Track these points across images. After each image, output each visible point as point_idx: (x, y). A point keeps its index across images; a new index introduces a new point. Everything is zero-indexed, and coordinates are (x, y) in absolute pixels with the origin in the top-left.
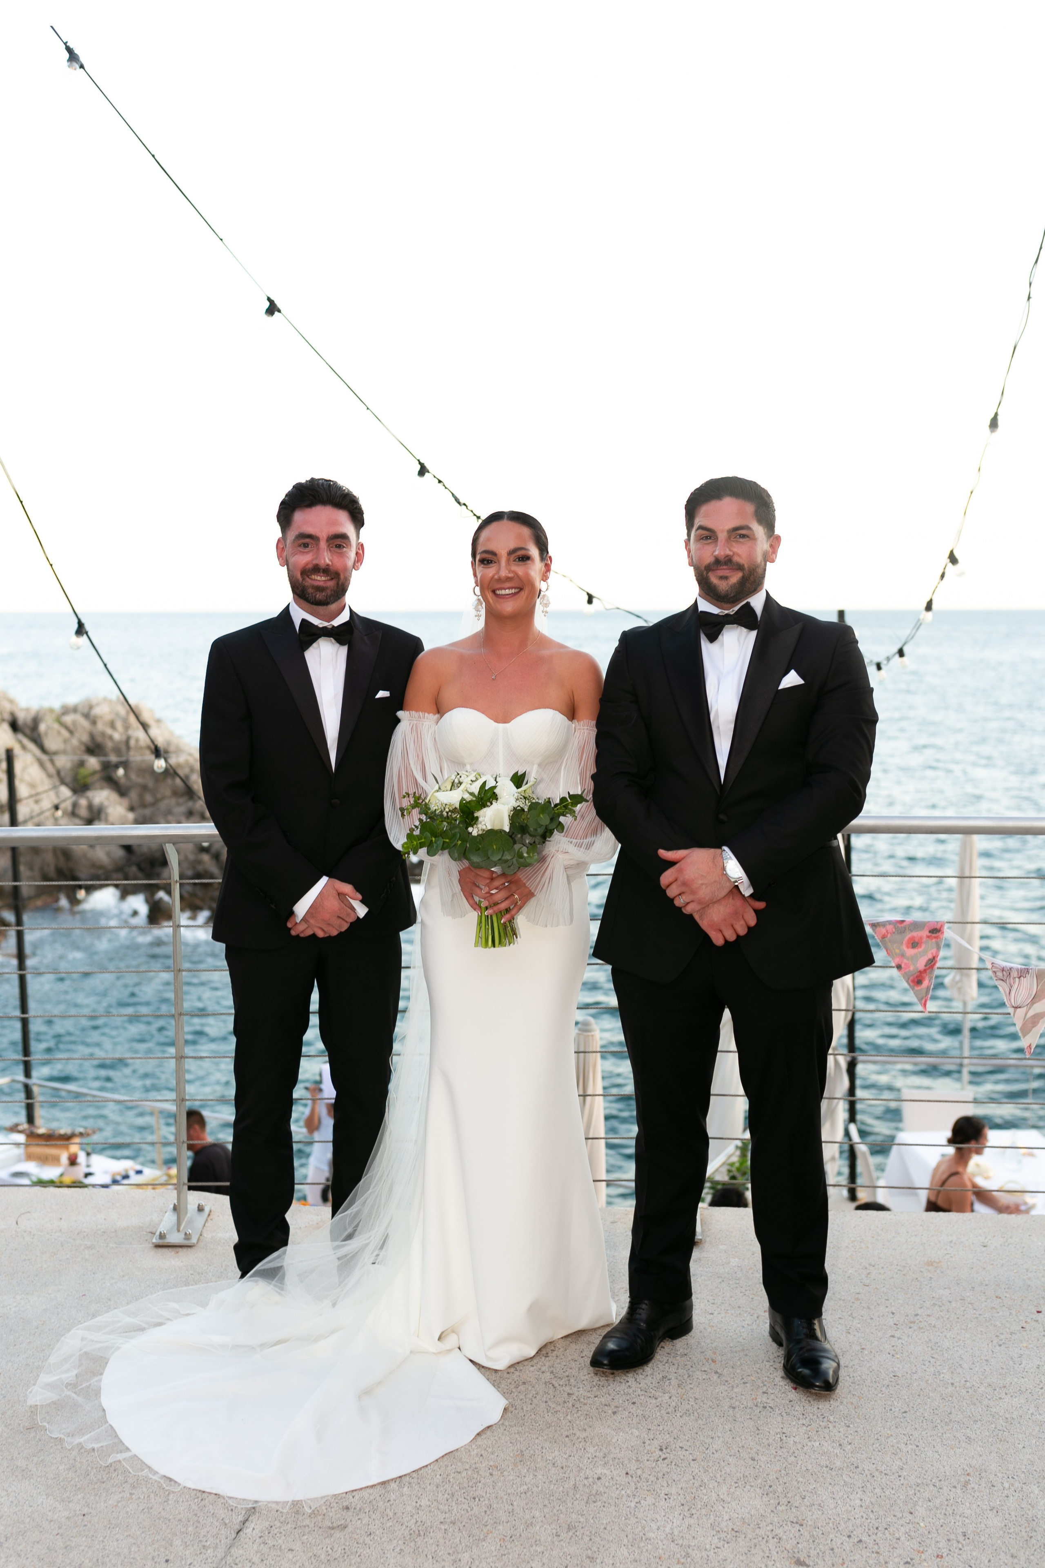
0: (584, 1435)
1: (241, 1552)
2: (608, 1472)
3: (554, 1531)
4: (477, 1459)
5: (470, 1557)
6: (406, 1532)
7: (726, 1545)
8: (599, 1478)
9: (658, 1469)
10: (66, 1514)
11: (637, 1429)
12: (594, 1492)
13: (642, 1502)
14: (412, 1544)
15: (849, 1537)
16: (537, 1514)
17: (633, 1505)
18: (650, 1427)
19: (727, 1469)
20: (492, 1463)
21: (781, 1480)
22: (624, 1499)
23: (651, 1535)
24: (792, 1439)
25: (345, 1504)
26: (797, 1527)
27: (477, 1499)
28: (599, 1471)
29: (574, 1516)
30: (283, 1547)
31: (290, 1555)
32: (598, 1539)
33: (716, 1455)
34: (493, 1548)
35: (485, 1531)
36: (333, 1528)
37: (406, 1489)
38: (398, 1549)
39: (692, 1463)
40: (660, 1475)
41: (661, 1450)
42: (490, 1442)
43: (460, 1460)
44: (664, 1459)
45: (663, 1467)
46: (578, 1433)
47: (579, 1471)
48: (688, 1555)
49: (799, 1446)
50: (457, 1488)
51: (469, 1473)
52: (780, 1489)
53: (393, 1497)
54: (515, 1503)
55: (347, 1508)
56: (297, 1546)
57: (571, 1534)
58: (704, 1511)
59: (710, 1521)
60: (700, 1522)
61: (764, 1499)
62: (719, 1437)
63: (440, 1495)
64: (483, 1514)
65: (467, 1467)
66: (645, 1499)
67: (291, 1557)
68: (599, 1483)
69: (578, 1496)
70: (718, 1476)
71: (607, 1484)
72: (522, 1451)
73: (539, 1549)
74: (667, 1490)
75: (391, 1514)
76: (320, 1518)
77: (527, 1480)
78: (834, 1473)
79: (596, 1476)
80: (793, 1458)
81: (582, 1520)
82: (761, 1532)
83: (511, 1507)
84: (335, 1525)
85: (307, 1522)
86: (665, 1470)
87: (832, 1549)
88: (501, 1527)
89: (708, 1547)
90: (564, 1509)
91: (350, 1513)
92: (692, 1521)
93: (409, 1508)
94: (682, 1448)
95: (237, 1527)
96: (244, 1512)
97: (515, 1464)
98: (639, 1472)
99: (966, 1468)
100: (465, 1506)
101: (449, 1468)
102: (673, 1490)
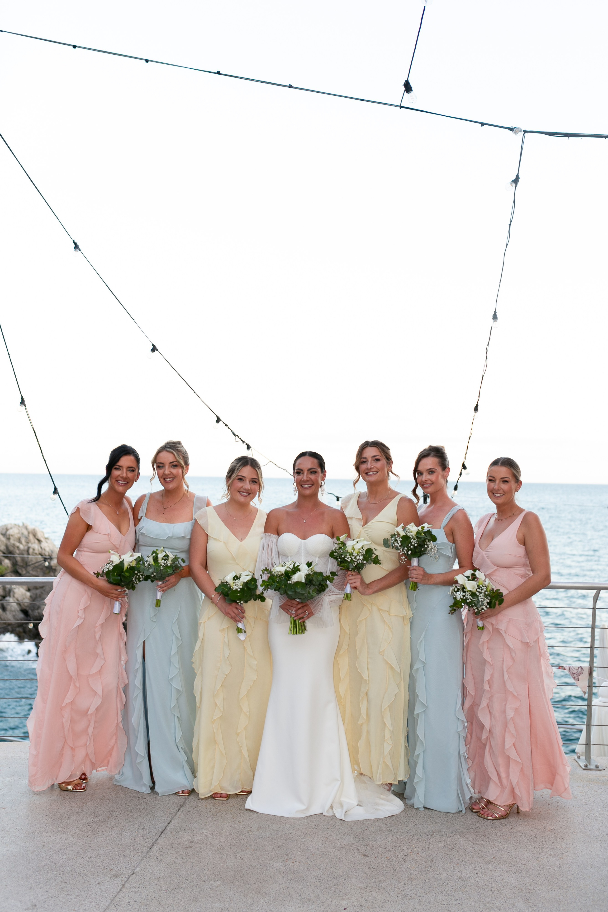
0: (285, 822)
1: (152, 854)
2: (294, 832)
3: (273, 848)
4: (242, 828)
5: (241, 855)
6: (216, 848)
7: (338, 851)
8: (290, 834)
9: (314, 831)
10: (82, 843)
11: (306, 820)
12: (288, 837)
13: (307, 840)
14: (218, 851)
15: (385, 849)
16: (266, 843)
17: (303, 841)
18: (311, 819)
19: (341, 831)
20: (248, 830)
21: (361, 834)
22: (300, 839)
23: (310, 849)
24: (367, 822)
25: (191, 841)
26: (366, 846)
27: (243, 840)
28: (291, 832)
29: (280, 844)
30: (168, 852)
31: (171, 855)
32: (290, 850)
33: (337, 827)
34: (249, 852)
35: (246, 848)
36: (187, 847)
37: (215, 837)
38: (213, 853)
39: (327, 829)
40: (315, 833)
41: (315, 826)
42: (247, 824)
43: (236, 829)
44: (316, 828)
45: (316, 830)
46: (283, 821)
47: (283, 832)
48: (323, 854)
49: (370, 825)
50: (235, 836)
51: (240, 832)
52: (360, 836)
53: (210, 839)
54: (258, 841)
55: (192, 842)
56: (174, 852)
57: (279, 848)
58: (330, 842)
59: (333, 845)
60: (329, 845)
61: (354, 839)
62: (338, 822)
63: (228, 838)
64: (245, 843)
65: (239, 830)
66: (308, 839)
67: (172, 855)
68: (290, 835)
69: (282, 838)
70: (337, 833)
71: (294, 835)
72: (260, 826)
73: (267, 852)
74: (317, 837)
75: (209, 844)
76: (182, 845)
77: (262, 834)
78: (382, 832)
79: (289, 833)
80: (367, 828)
81: (283, 845)
82: (352, 848)
83: (256, 842)
84: (188, 846)
85: (177, 846)
86: (317, 831)
87: (378, 852)
88: (252, 847)
89: (331, 852)
90: (277, 842)
91: (193, 843)
92: (326, 845)
93: (216, 842)
94: (323, 825)
95: (150, 847)
96: (152, 843)
97: (258, 830)
98: (306, 832)
99: (433, 830)
100: (239, 841)
101: (231, 831)
102: (319, 837)
